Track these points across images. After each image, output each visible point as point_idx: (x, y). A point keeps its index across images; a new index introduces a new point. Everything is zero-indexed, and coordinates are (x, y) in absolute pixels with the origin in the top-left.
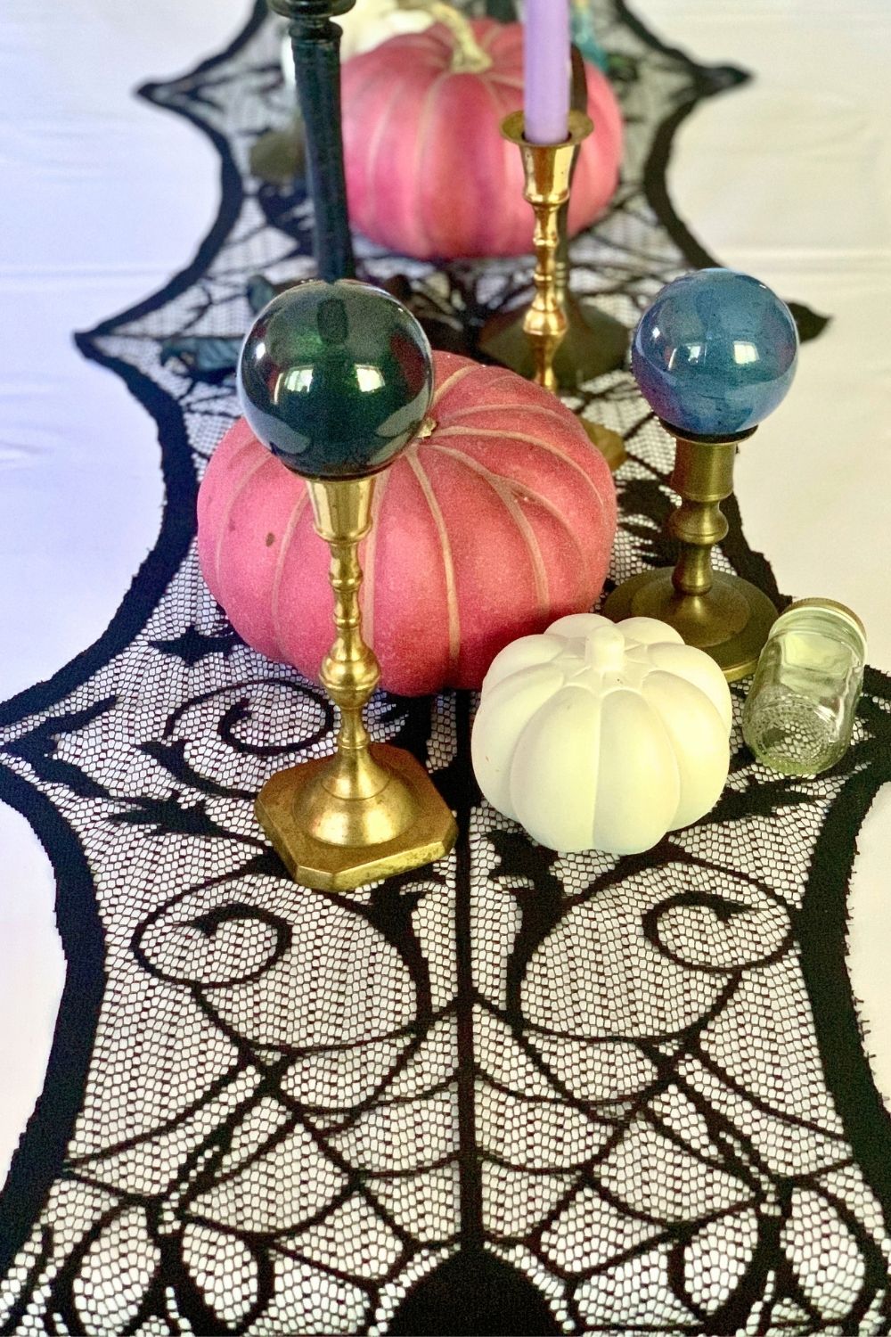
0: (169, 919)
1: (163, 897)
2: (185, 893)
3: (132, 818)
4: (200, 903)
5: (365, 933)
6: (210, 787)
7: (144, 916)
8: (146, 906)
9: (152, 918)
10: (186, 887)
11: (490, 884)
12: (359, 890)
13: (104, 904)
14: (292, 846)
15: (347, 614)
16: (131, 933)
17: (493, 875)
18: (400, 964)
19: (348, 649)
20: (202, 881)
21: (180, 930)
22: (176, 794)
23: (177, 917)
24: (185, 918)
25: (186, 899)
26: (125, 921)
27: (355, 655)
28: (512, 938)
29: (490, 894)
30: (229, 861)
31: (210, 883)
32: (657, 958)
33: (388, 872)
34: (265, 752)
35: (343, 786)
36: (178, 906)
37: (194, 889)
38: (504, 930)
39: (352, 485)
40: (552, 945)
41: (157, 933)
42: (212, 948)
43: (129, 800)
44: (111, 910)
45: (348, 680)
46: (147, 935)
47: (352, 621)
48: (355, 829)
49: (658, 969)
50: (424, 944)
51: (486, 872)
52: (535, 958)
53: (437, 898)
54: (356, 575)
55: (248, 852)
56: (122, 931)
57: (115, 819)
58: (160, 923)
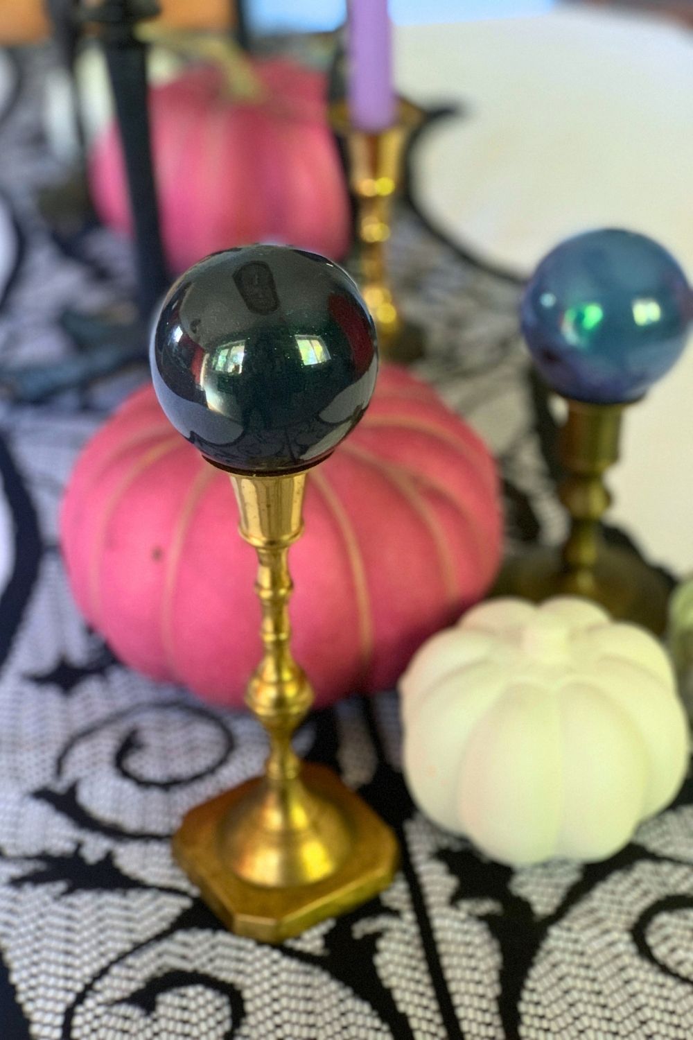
0: (100, 998)
1: (88, 970)
2: (112, 963)
3: (36, 879)
4: (131, 973)
5: (328, 989)
6: (115, 832)
7: (71, 998)
8: (70, 984)
9: (81, 998)
10: (112, 956)
11: (453, 913)
12: (307, 936)
13: (22, 987)
14: (223, 894)
15: (277, 630)
16: (59, 1020)
17: (454, 900)
18: (377, 1023)
19: (279, 669)
20: (128, 947)
21: (115, 1009)
22: (79, 845)
23: (108, 994)
24: (118, 995)
25: (115, 970)
26: (50, 1005)
27: (287, 676)
28: (494, 975)
29: (457, 925)
30: (154, 919)
31: (138, 947)
32: (661, 979)
33: (335, 910)
34: (169, 785)
35: (273, 818)
36: (107, 980)
37: (121, 957)
38: (483, 966)
39: (285, 480)
40: (539, 978)
41: (89, 1016)
42: (156, 1028)
43: (28, 858)
44: (31, 994)
45: (280, 702)
46: (77, 1021)
47: (283, 636)
48: (291, 865)
49: (665, 992)
50: (397, 995)
51: (444, 899)
52: (526, 995)
53: (398, 935)
54: (287, 584)
55: (173, 906)
56: (48, 1018)
57: (16, 882)
58: (90, 1003)
